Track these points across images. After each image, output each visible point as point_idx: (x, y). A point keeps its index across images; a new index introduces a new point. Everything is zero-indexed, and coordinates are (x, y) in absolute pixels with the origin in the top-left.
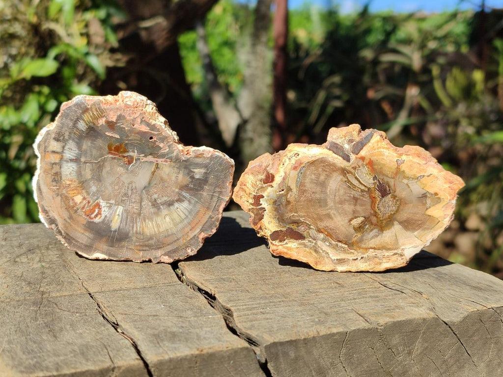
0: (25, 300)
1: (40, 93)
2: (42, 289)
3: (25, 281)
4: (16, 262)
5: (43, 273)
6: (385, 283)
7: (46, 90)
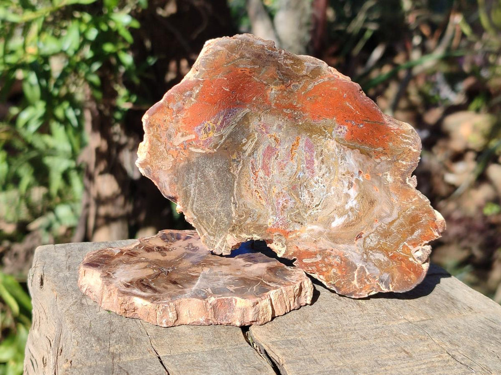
0: (96, 366)
1: (81, 20)
2: (112, 349)
3: (94, 336)
4: (82, 304)
5: (111, 323)
6: (453, 353)
7: (87, 17)
